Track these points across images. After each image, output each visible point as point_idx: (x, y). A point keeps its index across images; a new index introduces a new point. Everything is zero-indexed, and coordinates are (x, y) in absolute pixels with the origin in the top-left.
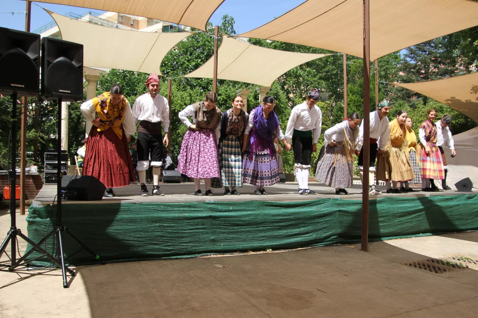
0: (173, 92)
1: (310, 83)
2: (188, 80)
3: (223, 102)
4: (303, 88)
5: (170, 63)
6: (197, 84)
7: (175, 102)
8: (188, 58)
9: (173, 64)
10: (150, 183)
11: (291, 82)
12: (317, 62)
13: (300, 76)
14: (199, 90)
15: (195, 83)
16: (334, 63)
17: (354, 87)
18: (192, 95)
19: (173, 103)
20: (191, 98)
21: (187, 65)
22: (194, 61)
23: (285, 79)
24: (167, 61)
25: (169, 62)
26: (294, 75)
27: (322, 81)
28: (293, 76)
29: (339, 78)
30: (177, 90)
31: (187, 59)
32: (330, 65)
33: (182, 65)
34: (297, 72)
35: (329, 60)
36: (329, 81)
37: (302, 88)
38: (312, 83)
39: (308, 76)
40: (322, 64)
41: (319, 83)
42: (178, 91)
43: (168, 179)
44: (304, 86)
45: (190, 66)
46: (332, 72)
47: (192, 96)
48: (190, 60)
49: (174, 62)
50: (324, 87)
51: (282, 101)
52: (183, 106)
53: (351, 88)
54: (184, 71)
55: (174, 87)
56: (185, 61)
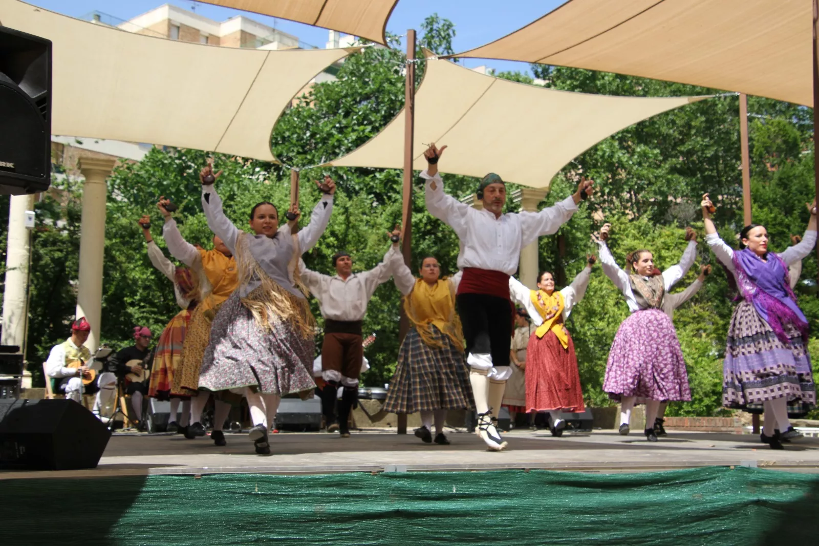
0: (303, 203)
1: (646, 182)
2: (341, 177)
3: (429, 227)
4: (628, 195)
5: (295, 136)
6: (362, 186)
8: (339, 122)
9: (303, 139)
10: (240, 432)
11: (598, 181)
12: (664, 130)
13: (621, 165)
14: (368, 200)
15: (358, 184)
16: (706, 131)
17: (764, 187)
18: (351, 210)
20: (347, 218)
21: (338, 141)
22: (354, 131)
23: (580, 175)
24: (288, 130)
25: (293, 134)
26: (605, 164)
27: (677, 176)
28: (603, 167)
29: (721, 167)
30: (313, 198)
31: (338, 125)
32: (697, 136)
33: (324, 141)
34: (611, 157)
35: (693, 124)
36: (694, 175)
37: (626, 195)
38: (650, 184)
39: (640, 164)
40: (676, 134)
41: (668, 181)
43: (288, 421)
44: (629, 192)
45: (346, 142)
46: (703, 153)
47: (351, 214)
48: (346, 127)
49: (305, 134)
50: (683, 192)
51: (578, 224)
52: (329, 237)
53: (757, 190)
54: (330, 154)
55: (305, 191)
56: (334, 131)
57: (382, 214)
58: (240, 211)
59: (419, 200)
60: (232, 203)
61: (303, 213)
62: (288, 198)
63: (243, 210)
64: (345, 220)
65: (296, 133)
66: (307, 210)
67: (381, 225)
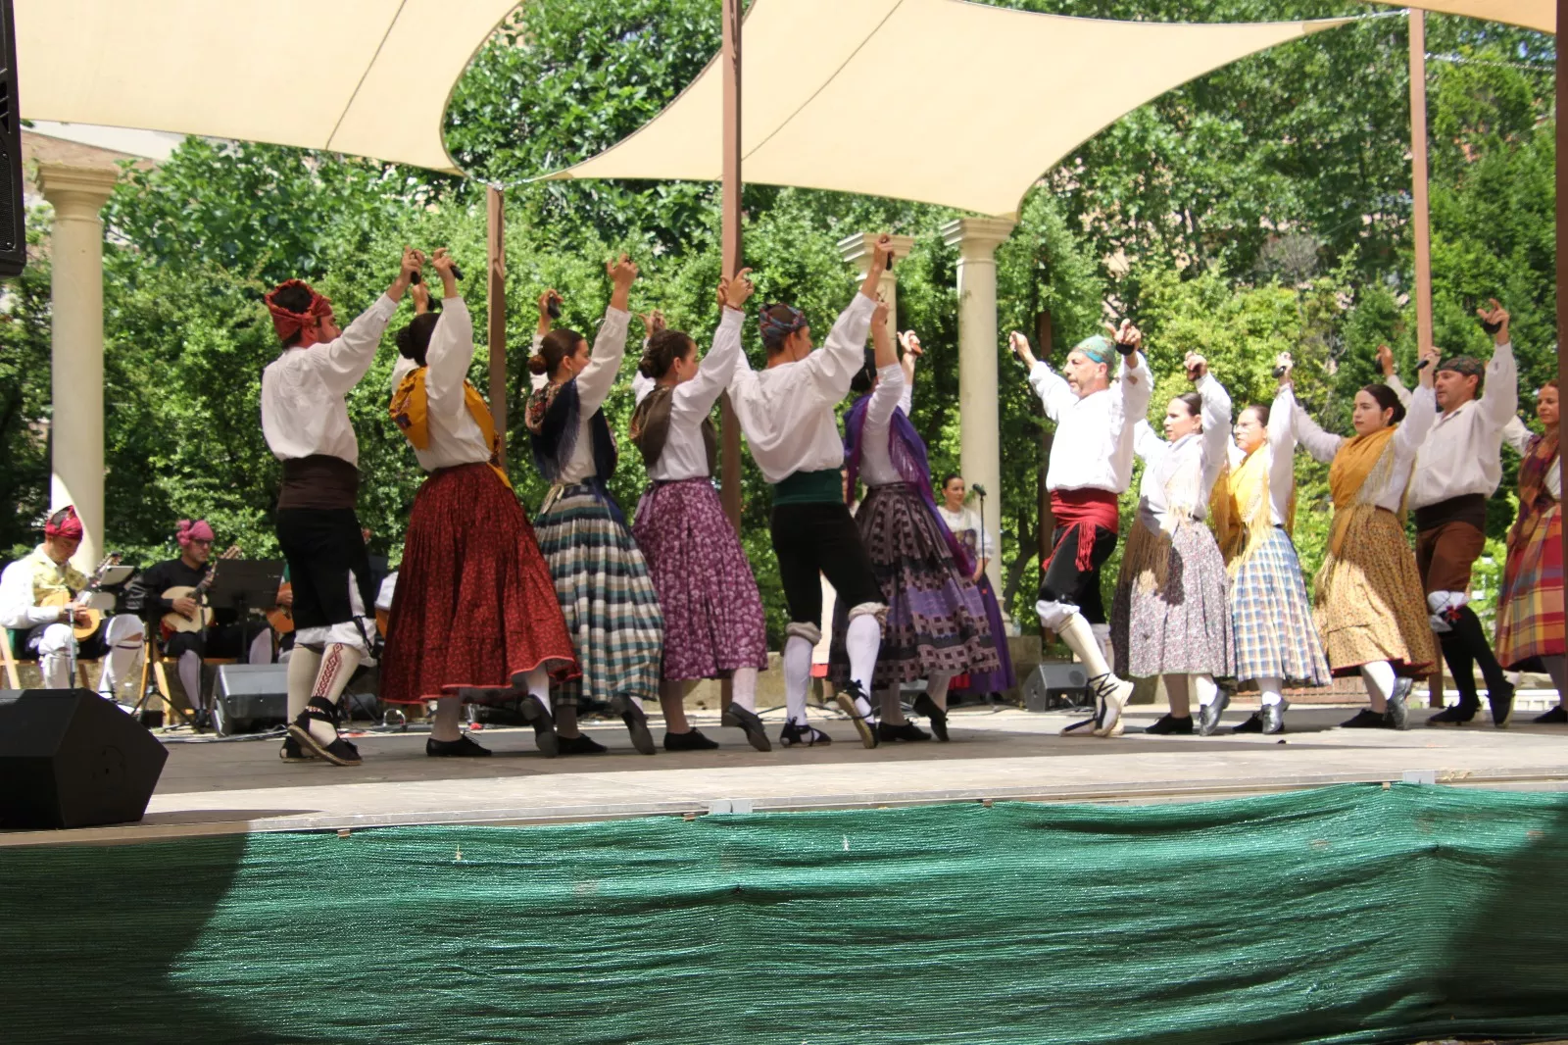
0: (514, 254)
1: (1215, 192)
2: (587, 197)
4: (1178, 219)
5: (488, 109)
6: (631, 213)
7: (524, 310)
8: (580, 80)
9: (504, 115)
10: (404, 729)
13: (1162, 157)
15: (623, 209)
19: (512, 312)
20: (606, 285)
21: (579, 118)
22: (610, 97)
23: (1082, 177)
24: (474, 97)
25: (483, 105)
26: (1130, 156)
27: (1277, 177)
28: (1127, 162)
30: (533, 245)
31: (576, 86)
33: (550, 119)
34: (1142, 140)
37: (1173, 219)
41: (1261, 190)
42: (537, 250)
44: (1181, 212)
45: (595, 120)
48: (595, 89)
49: (509, 105)
50: (1290, 210)
51: (1077, 289)
54: (563, 147)
55: (517, 229)
56: (569, 99)
57: (675, 274)
58: (383, 274)
59: (753, 246)
60: (365, 257)
61: (513, 277)
62: (480, 245)
63: (388, 271)
64: (601, 289)
65: (491, 103)
66: (522, 269)
67: (676, 298)
